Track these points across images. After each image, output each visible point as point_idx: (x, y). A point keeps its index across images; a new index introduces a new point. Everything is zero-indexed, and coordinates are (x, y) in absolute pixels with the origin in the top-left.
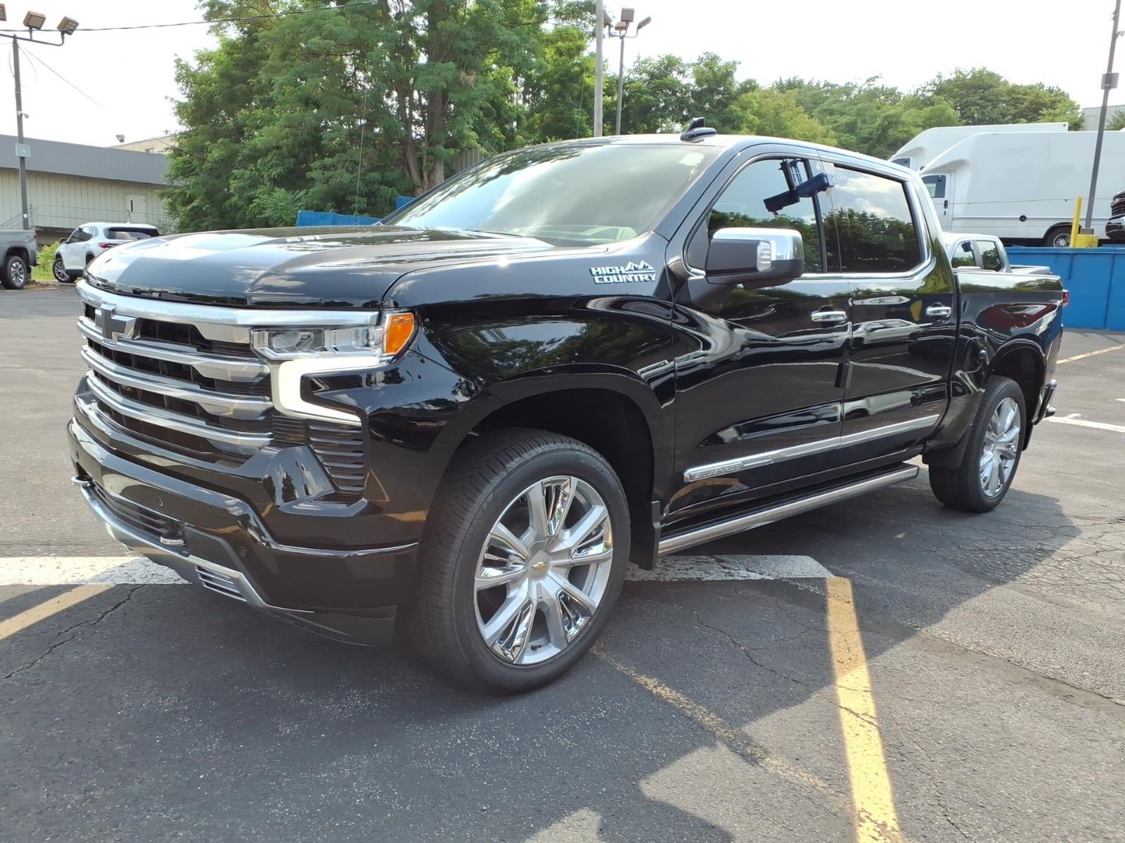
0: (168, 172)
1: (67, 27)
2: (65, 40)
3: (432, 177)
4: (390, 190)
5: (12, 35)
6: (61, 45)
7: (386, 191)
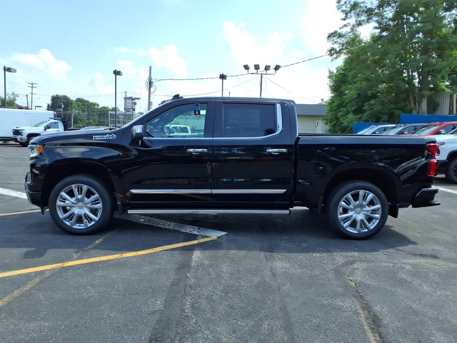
0: (326, 111)
1: (277, 68)
2: (276, 72)
3: (420, 105)
4: (399, 111)
5: (261, 73)
6: (275, 74)
7: (397, 112)
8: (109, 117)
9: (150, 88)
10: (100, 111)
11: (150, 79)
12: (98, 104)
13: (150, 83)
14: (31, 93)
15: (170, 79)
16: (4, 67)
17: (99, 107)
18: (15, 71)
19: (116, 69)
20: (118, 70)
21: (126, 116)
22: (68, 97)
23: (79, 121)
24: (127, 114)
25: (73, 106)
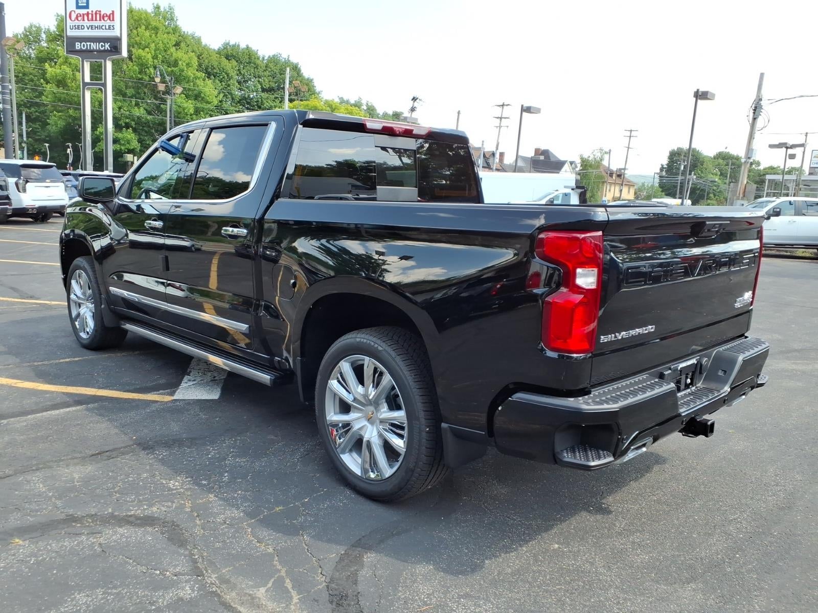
8: (766, 187)
9: (754, 119)
10: (761, 176)
11: (759, 100)
12: (758, 161)
13: (757, 109)
14: (627, 146)
15: (802, 96)
16: (522, 106)
17: (761, 167)
18: (538, 111)
19: (698, 88)
20: (701, 90)
21: (799, 183)
22: (698, 151)
23: (712, 195)
24: (803, 180)
25: (705, 166)
